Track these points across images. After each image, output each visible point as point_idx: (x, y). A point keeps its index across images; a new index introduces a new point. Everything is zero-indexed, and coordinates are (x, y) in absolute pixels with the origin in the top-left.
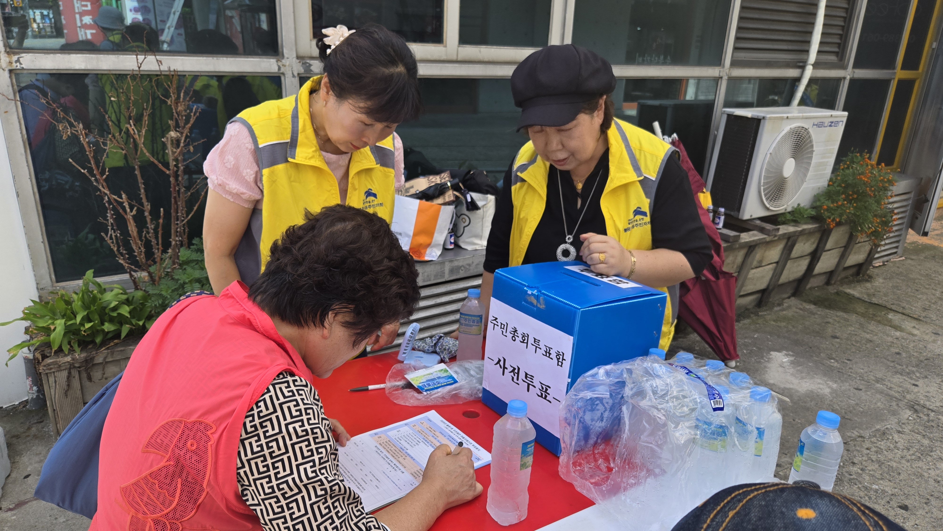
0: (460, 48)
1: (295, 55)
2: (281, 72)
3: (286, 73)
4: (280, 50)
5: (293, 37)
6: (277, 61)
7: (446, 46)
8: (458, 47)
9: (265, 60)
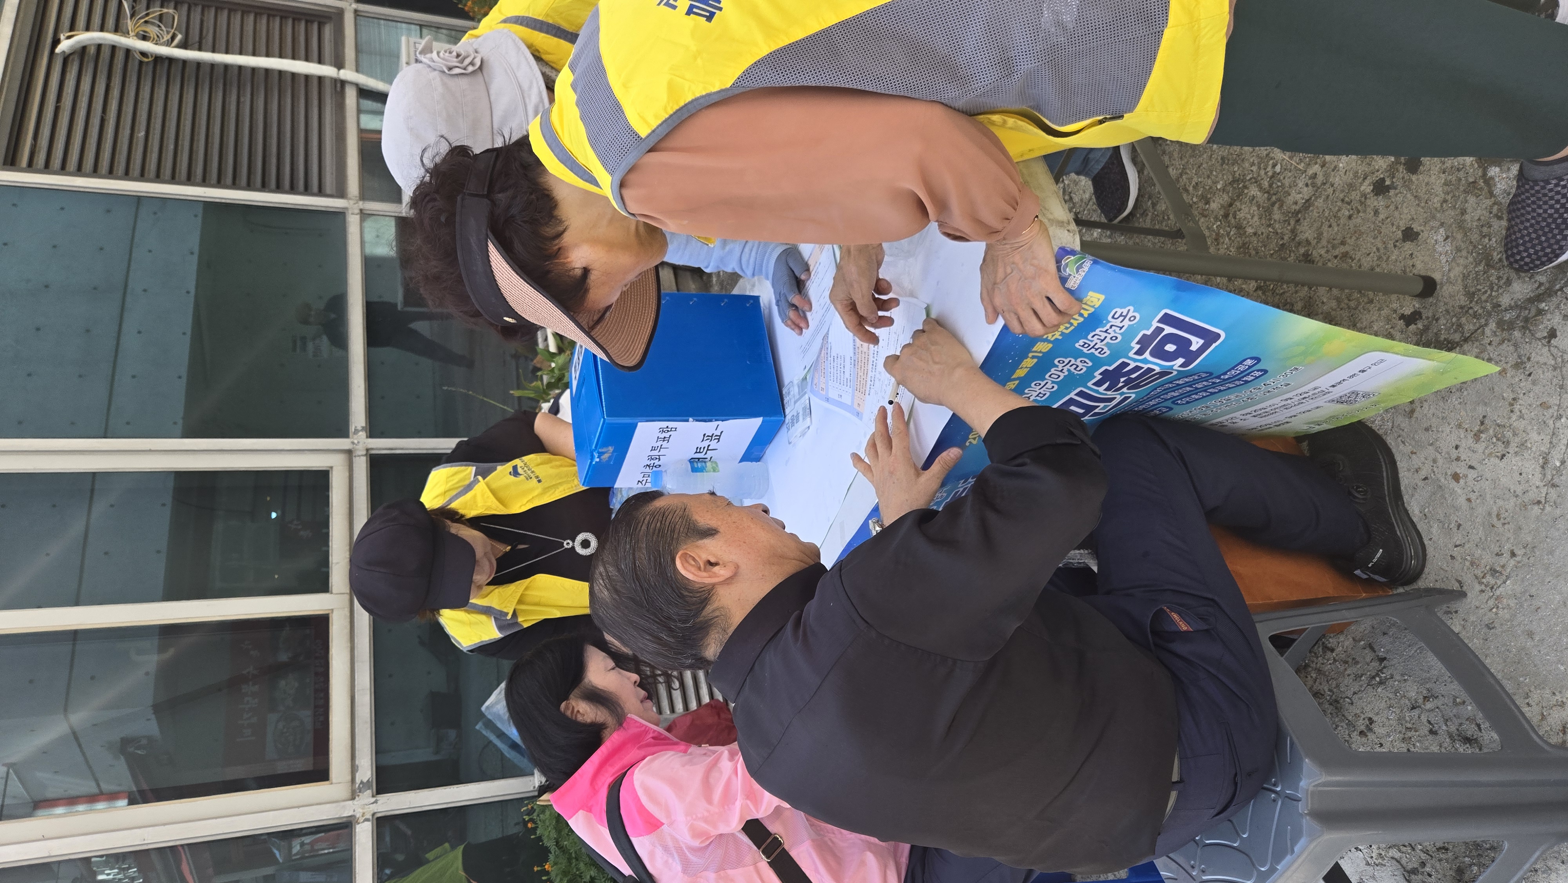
0: (334, 591)
1: (351, 802)
2: (371, 818)
3: (372, 812)
4: (345, 820)
5: (328, 805)
6: (359, 823)
7: (332, 610)
8: (332, 593)
9: (357, 838)
